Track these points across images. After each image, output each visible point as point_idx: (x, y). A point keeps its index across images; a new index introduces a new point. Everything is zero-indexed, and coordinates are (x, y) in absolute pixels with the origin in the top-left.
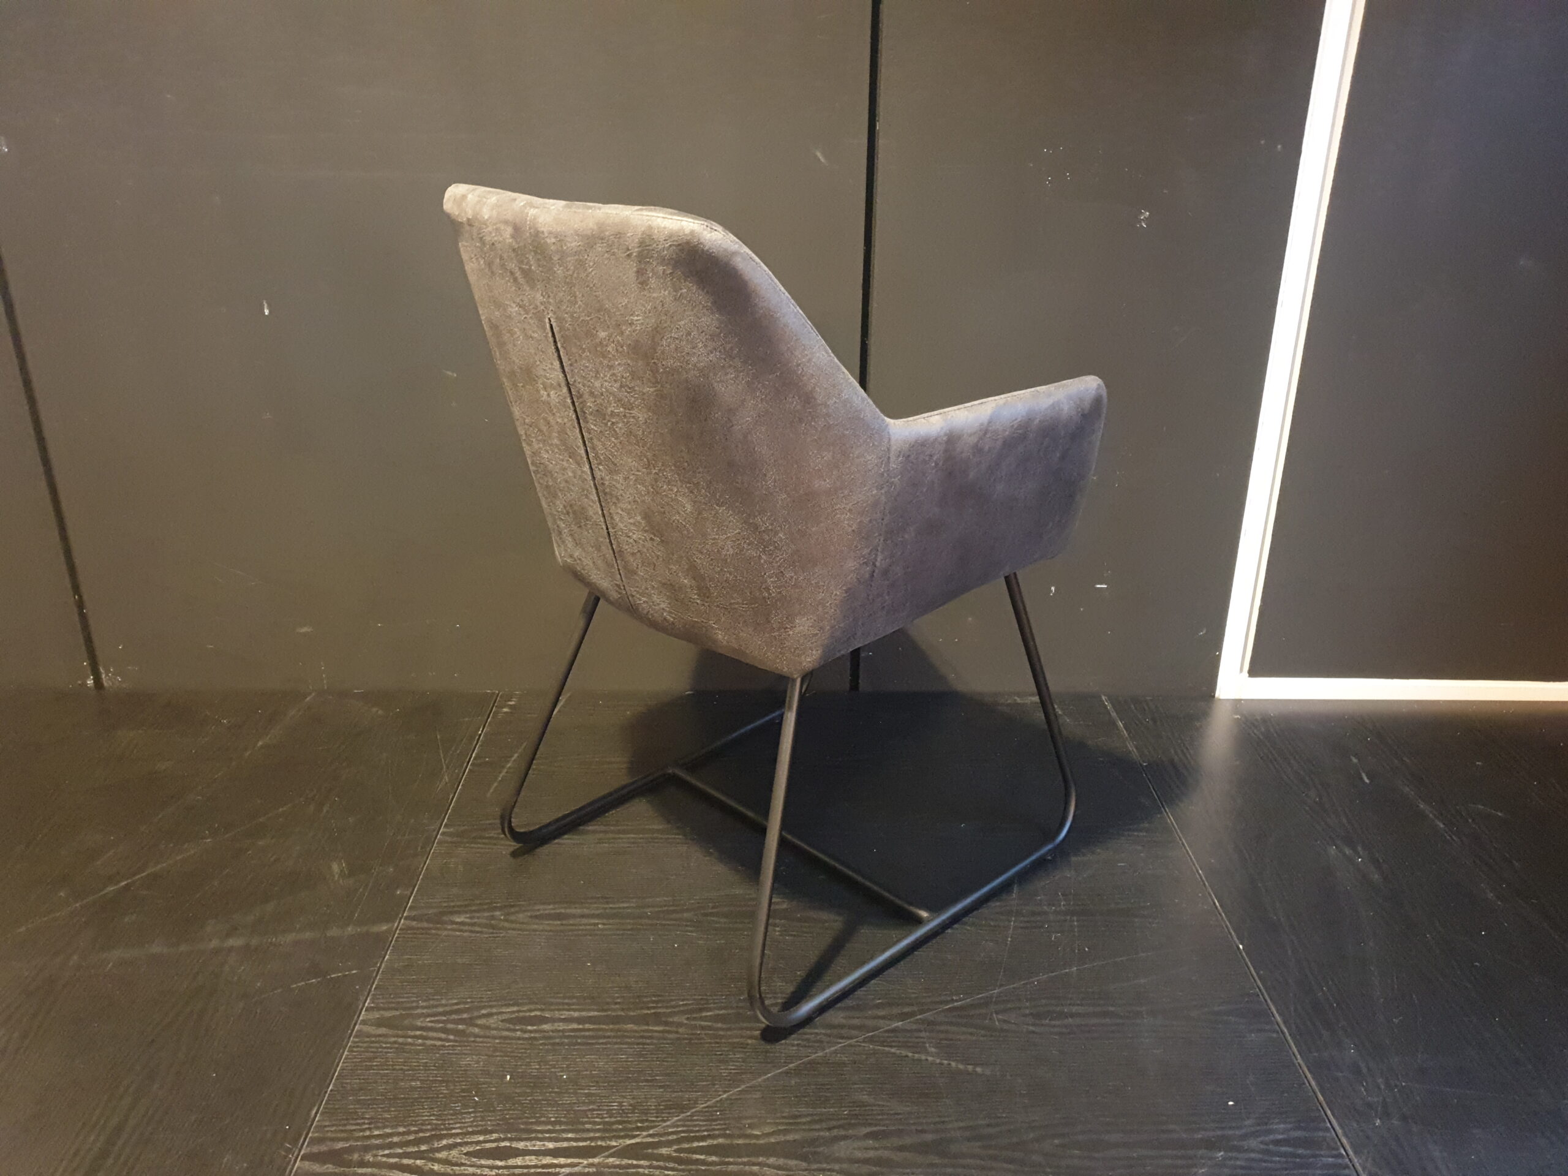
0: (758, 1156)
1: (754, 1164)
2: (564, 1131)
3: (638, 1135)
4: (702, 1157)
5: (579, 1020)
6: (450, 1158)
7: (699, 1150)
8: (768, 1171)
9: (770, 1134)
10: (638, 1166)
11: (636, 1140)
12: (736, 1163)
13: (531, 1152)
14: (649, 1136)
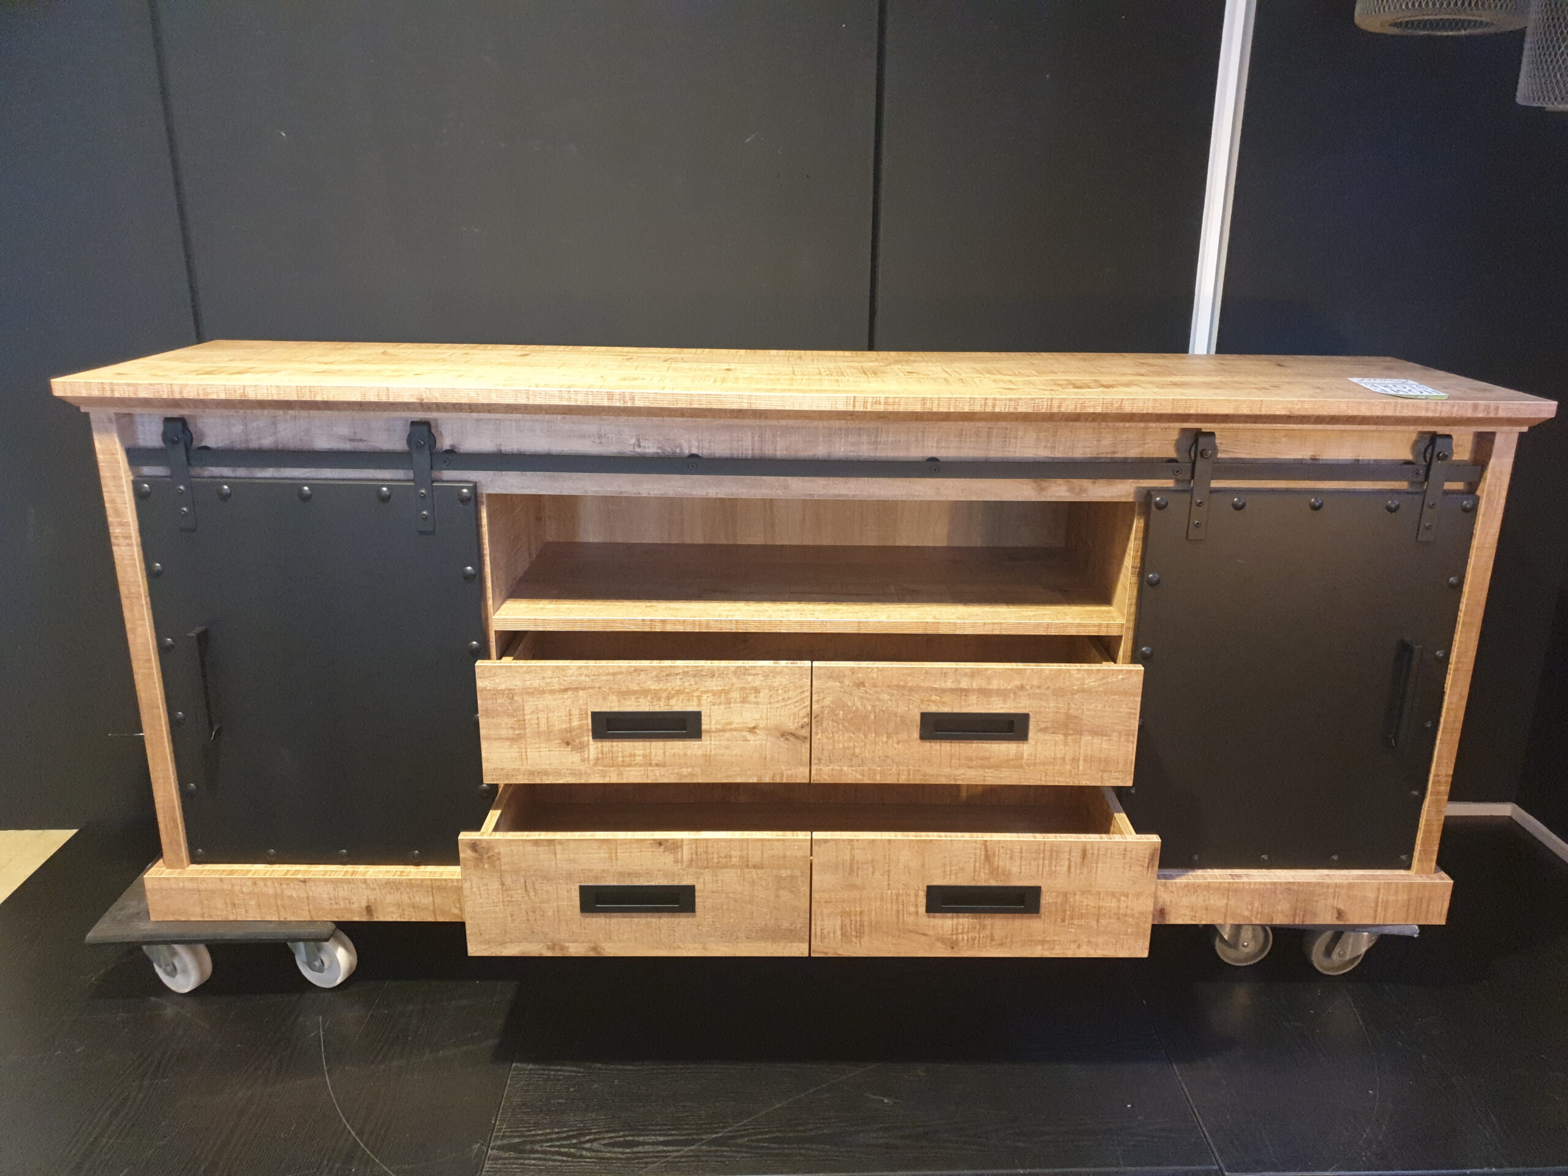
2: (670, 1130)
3: (720, 1132)
6: (593, 1147)
7: (764, 1141)
8: (812, 1153)
9: (811, 1130)
10: (721, 1151)
11: (720, 1135)
12: (788, 1149)
13: (648, 1144)
14: (728, 1132)
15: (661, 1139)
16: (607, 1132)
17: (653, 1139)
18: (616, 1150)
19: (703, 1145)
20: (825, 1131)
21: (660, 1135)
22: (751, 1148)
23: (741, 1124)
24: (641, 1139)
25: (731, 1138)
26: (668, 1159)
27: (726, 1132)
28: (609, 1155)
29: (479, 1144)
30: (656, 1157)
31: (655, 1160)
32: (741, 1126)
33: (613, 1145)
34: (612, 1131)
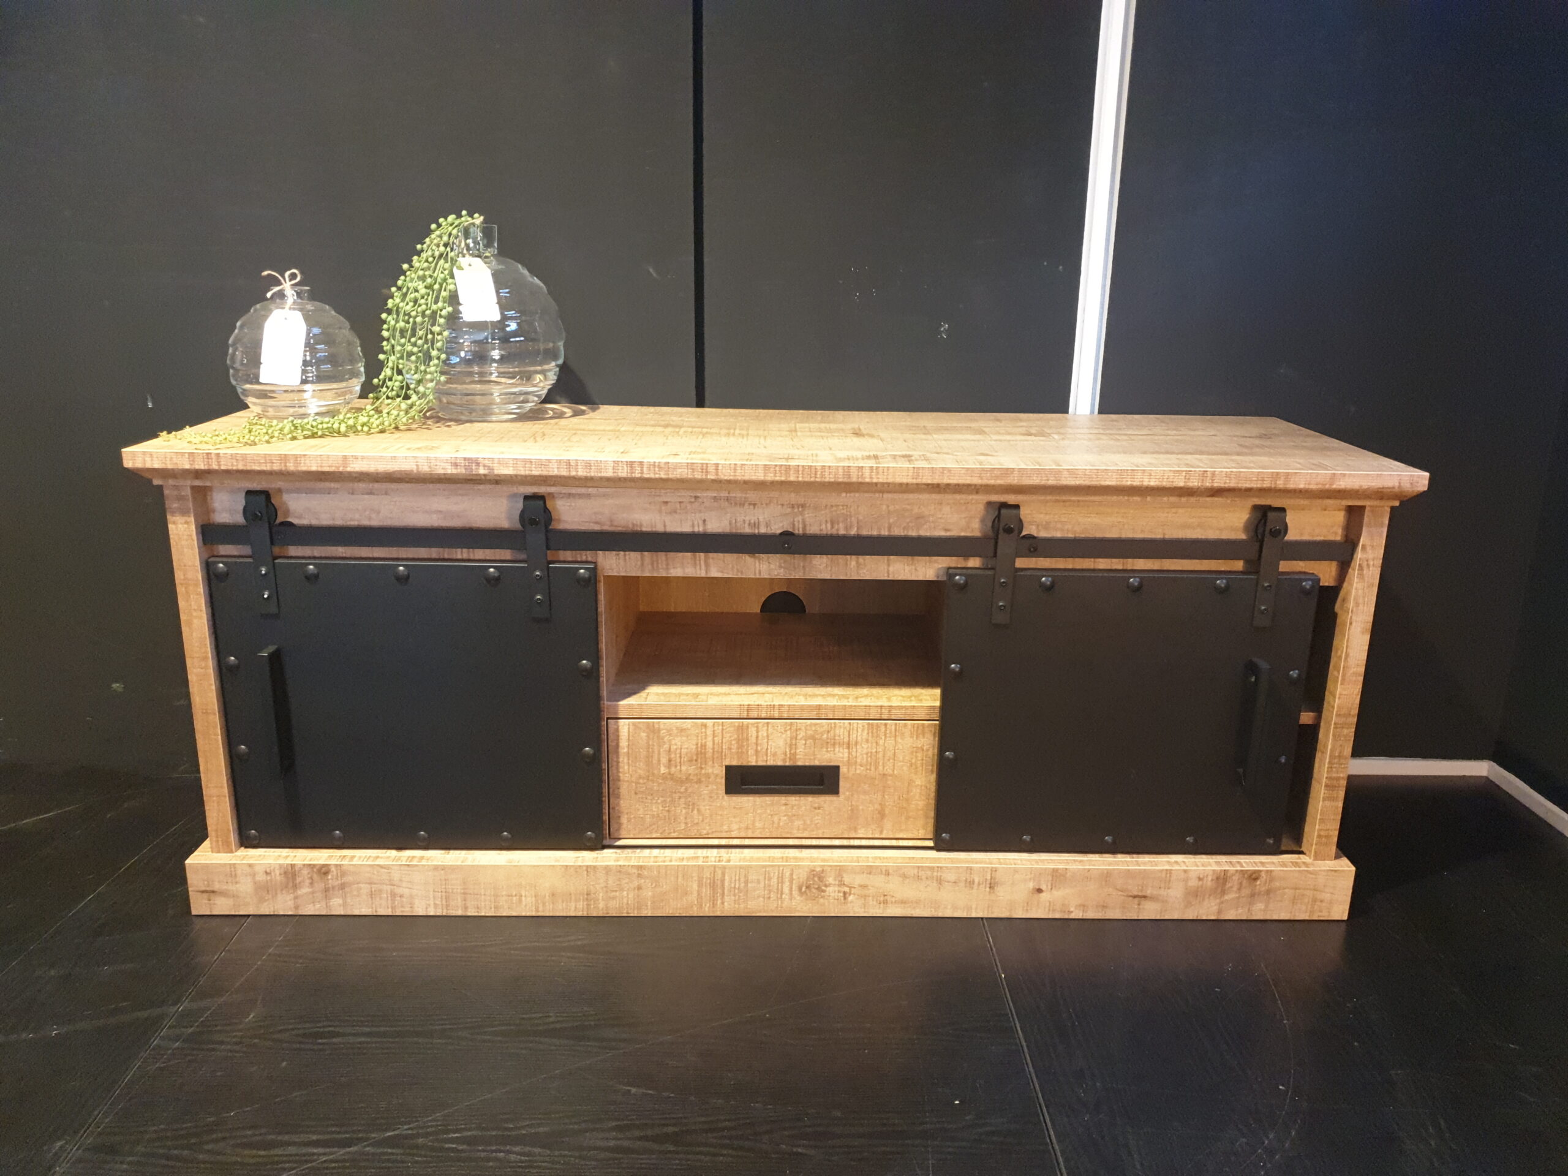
0: (505, 1145)
1: (501, 1151)
2: (330, 1126)
3: (399, 1128)
4: (454, 1146)
5: (369, 1034)
7: (452, 1140)
8: (513, 1157)
9: (523, 1127)
10: (392, 1154)
11: (396, 1132)
12: (483, 1151)
13: (294, 1144)
14: (409, 1129)
15: (314, 1137)
16: (243, 1128)
17: (304, 1137)
18: (246, 1152)
19: (368, 1146)
20: (541, 1130)
21: (314, 1133)
22: (432, 1149)
23: (430, 1118)
24: (286, 1138)
25: (412, 1137)
26: (314, 1164)
27: (406, 1130)
28: (234, 1159)
29: (64, 1142)
30: (296, 1162)
31: (295, 1165)
32: (427, 1121)
33: (245, 1146)
34: (252, 1127)
